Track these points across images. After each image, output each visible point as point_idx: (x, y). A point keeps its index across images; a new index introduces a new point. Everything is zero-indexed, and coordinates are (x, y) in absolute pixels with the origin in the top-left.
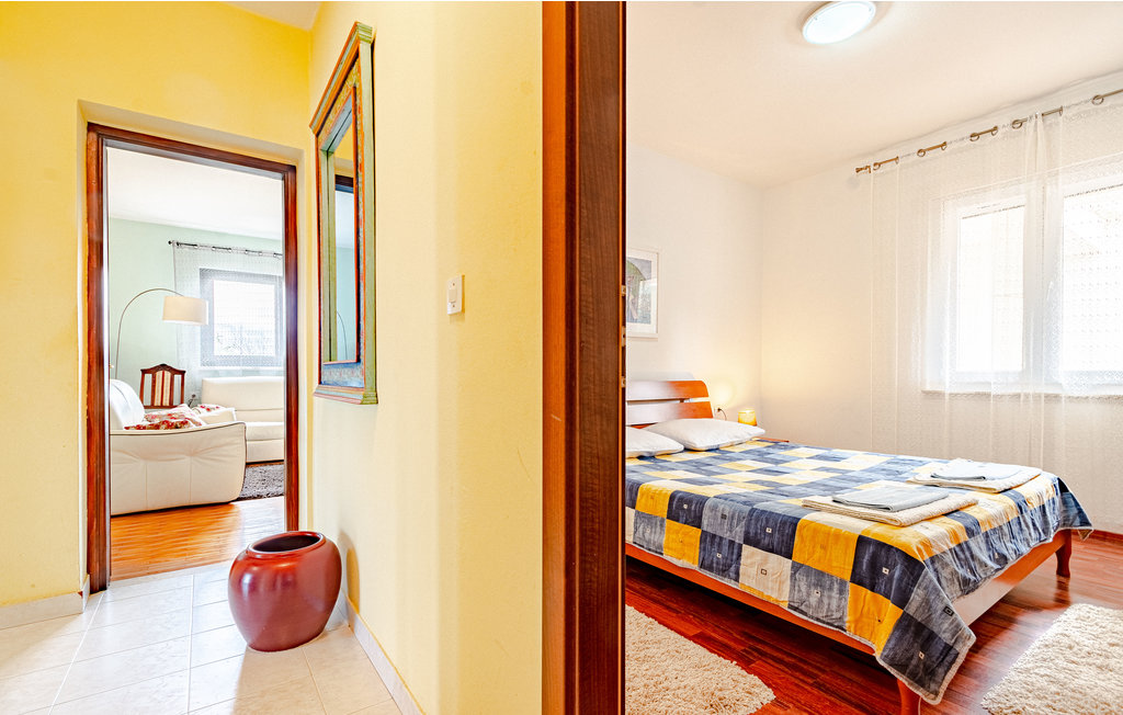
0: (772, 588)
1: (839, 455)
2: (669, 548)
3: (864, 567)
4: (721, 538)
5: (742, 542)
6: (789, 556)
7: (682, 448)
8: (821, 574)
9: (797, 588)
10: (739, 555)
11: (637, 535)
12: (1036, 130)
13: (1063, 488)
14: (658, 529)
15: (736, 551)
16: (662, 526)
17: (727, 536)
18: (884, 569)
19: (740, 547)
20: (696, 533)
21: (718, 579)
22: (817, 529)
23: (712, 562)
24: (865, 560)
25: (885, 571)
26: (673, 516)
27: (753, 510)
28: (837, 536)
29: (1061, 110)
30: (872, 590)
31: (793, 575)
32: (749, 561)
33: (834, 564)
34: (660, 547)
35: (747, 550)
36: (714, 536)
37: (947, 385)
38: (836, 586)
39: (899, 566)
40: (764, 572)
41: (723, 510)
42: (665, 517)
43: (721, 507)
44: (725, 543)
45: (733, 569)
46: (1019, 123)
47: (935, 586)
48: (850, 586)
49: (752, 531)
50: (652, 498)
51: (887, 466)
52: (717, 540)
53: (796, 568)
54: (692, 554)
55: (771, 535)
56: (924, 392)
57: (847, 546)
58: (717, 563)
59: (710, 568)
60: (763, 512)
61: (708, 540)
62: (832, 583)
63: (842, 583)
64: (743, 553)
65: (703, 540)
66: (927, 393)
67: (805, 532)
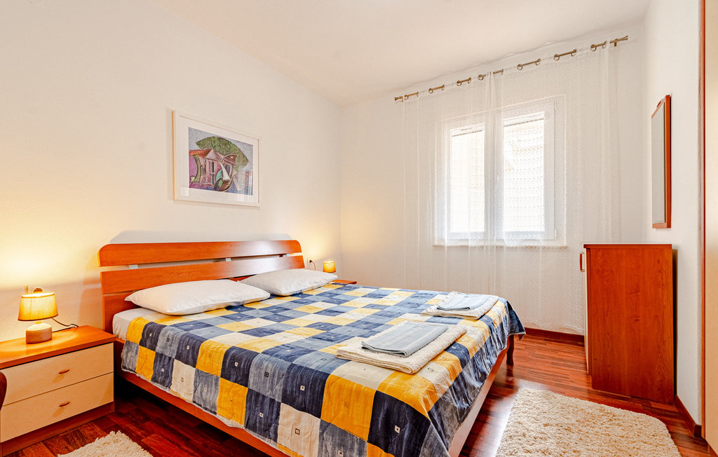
0: (305, 449)
1: (383, 293)
2: (221, 408)
3: (380, 425)
4: (264, 397)
5: (280, 401)
6: (319, 416)
7: (269, 295)
8: (344, 433)
9: (324, 448)
10: (278, 414)
11: (196, 394)
12: (490, 82)
13: (509, 307)
14: (213, 388)
15: (275, 410)
16: (216, 384)
17: (268, 394)
18: (396, 427)
19: (279, 404)
20: (243, 391)
21: (261, 438)
22: (343, 385)
23: (256, 422)
24: (380, 419)
25: (397, 429)
26: (225, 375)
27: (292, 366)
28: (358, 392)
29: (502, 71)
30: (386, 451)
31: (321, 434)
32: (285, 421)
33: (355, 423)
34: (214, 407)
35: (285, 409)
36: (258, 394)
37: (446, 241)
38: (356, 446)
39: (408, 425)
40: (297, 432)
41: (267, 367)
42: (219, 375)
43: (265, 364)
44: (267, 401)
45: (272, 428)
46: (481, 77)
47: (439, 443)
48: (368, 446)
49: (289, 389)
50: (210, 356)
51: (412, 300)
52: (260, 398)
53: (324, 426)
54: (239, 414)
55: (304, 393)
56: (434, 246)
57: (366, 403)
58: (260, 423)
59: (254, 429)
60: (300, 367)
61: (254, 399)
62: (353, 443)
63: (361, 443)
64: (281, 413)
65: (249, 399)
66: (435, 247)
67: (332, 388)
